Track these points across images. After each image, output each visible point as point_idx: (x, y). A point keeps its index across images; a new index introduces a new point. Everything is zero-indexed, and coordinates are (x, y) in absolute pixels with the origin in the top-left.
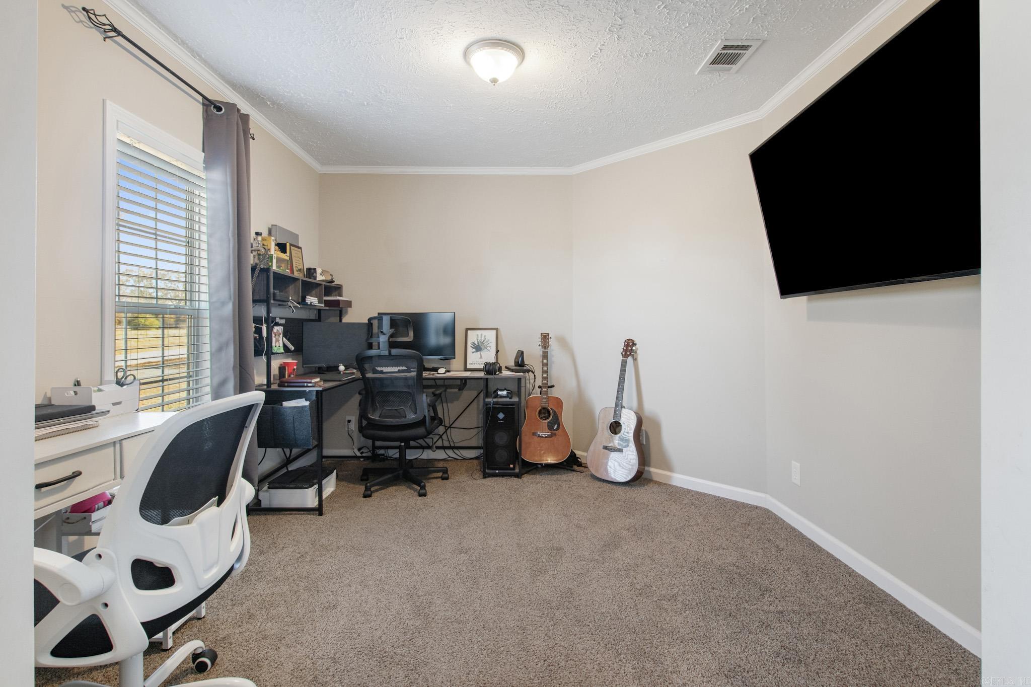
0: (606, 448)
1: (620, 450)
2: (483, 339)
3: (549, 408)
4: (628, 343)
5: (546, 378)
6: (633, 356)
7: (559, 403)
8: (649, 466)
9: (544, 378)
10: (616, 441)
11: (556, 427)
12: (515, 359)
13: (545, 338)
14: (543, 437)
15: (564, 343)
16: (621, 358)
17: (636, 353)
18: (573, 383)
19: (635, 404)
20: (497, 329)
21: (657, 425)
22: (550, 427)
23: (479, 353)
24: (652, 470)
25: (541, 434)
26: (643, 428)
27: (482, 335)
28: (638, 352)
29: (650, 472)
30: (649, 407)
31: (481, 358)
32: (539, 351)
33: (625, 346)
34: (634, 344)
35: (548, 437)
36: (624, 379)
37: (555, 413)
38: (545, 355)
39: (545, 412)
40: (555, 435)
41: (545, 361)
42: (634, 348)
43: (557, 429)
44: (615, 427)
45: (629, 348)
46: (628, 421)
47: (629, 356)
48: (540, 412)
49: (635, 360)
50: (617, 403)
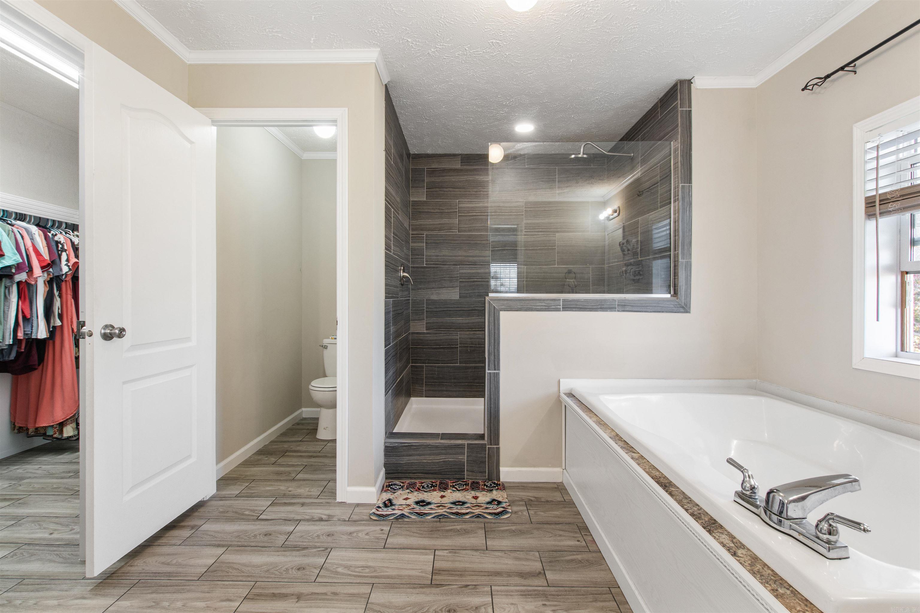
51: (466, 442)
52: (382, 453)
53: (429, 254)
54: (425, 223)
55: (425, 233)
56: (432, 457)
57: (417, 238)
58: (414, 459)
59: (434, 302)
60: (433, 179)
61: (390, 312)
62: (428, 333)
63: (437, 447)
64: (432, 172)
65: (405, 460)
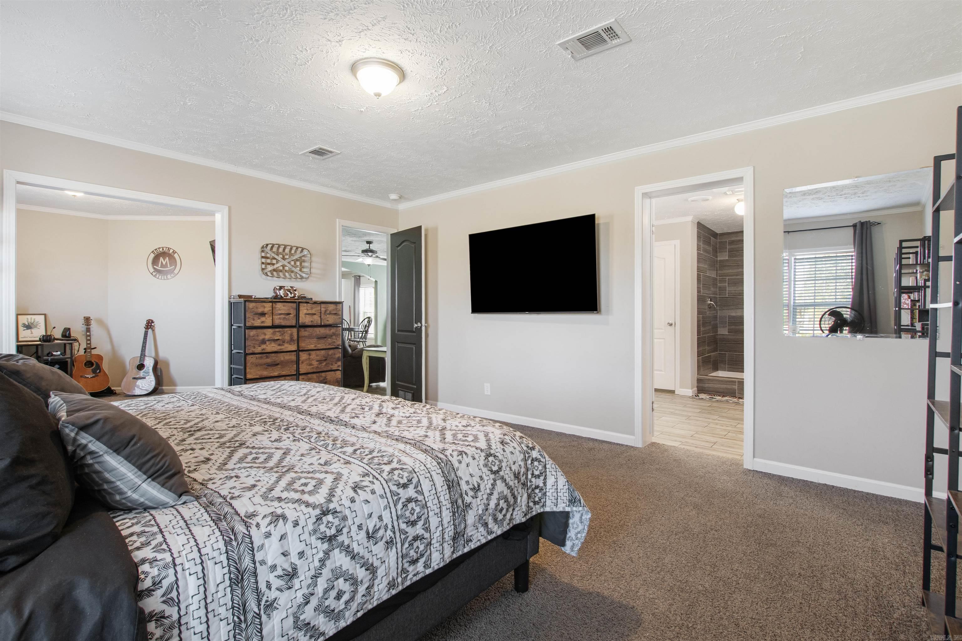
0: (134, 378)
1: (144, 378)
2: (33, 321)
3: (93, 361)
4: (149, 322)
5: (90, 344)
6: (152, 329)
7: (100, 358)
8: (162, 386)
9: (87, 344)
10: (142, 373)
11: (98, 371)
12: (63, 332)
13: (87, 320)
14: (88, 378)
15: (101, 322)
16: (144, 330)
17: (154, 326)
18: (108, 347)
19: (153, 354)
20: (45, 315)
21: (167, 364)
22: (94, 371)
23: (29, 330)
24: (164, 388)
25: (87, 376)
26: (158, 367)
27: (31, 318)
28: (155, 326)
29: (162, 389)
30: (162, 354)
31: (32, 333)
32: (82, 328)
33: (147, 323)
34: (153, 322)
35: (93, 377)
36: (146, 341)
37: (97, 364)
38: (88, 330)
39: (89, 364)
40: (98, 376)
41: (88, 334)
42: (153, 324)
43: (100, 372)
44: (141, 367)
45: (150, 325)
46: (149, 363)
47: (149, 328)
48: (85, 364)
49: (153, 330)
50: (141, 355)
51: (737, 380)
52: (696, 382)
53: (730, 289)
54: (727, 272)
55: (727, 278)
56: (720, 385)
57: (722, 281)
58: (710, 385)
59: (733, 317)
60: (732, 246)
61: (700, 321)
62: (728, 335)
63: (722, 381)
64: (731, 243)
65: (707, 385)
